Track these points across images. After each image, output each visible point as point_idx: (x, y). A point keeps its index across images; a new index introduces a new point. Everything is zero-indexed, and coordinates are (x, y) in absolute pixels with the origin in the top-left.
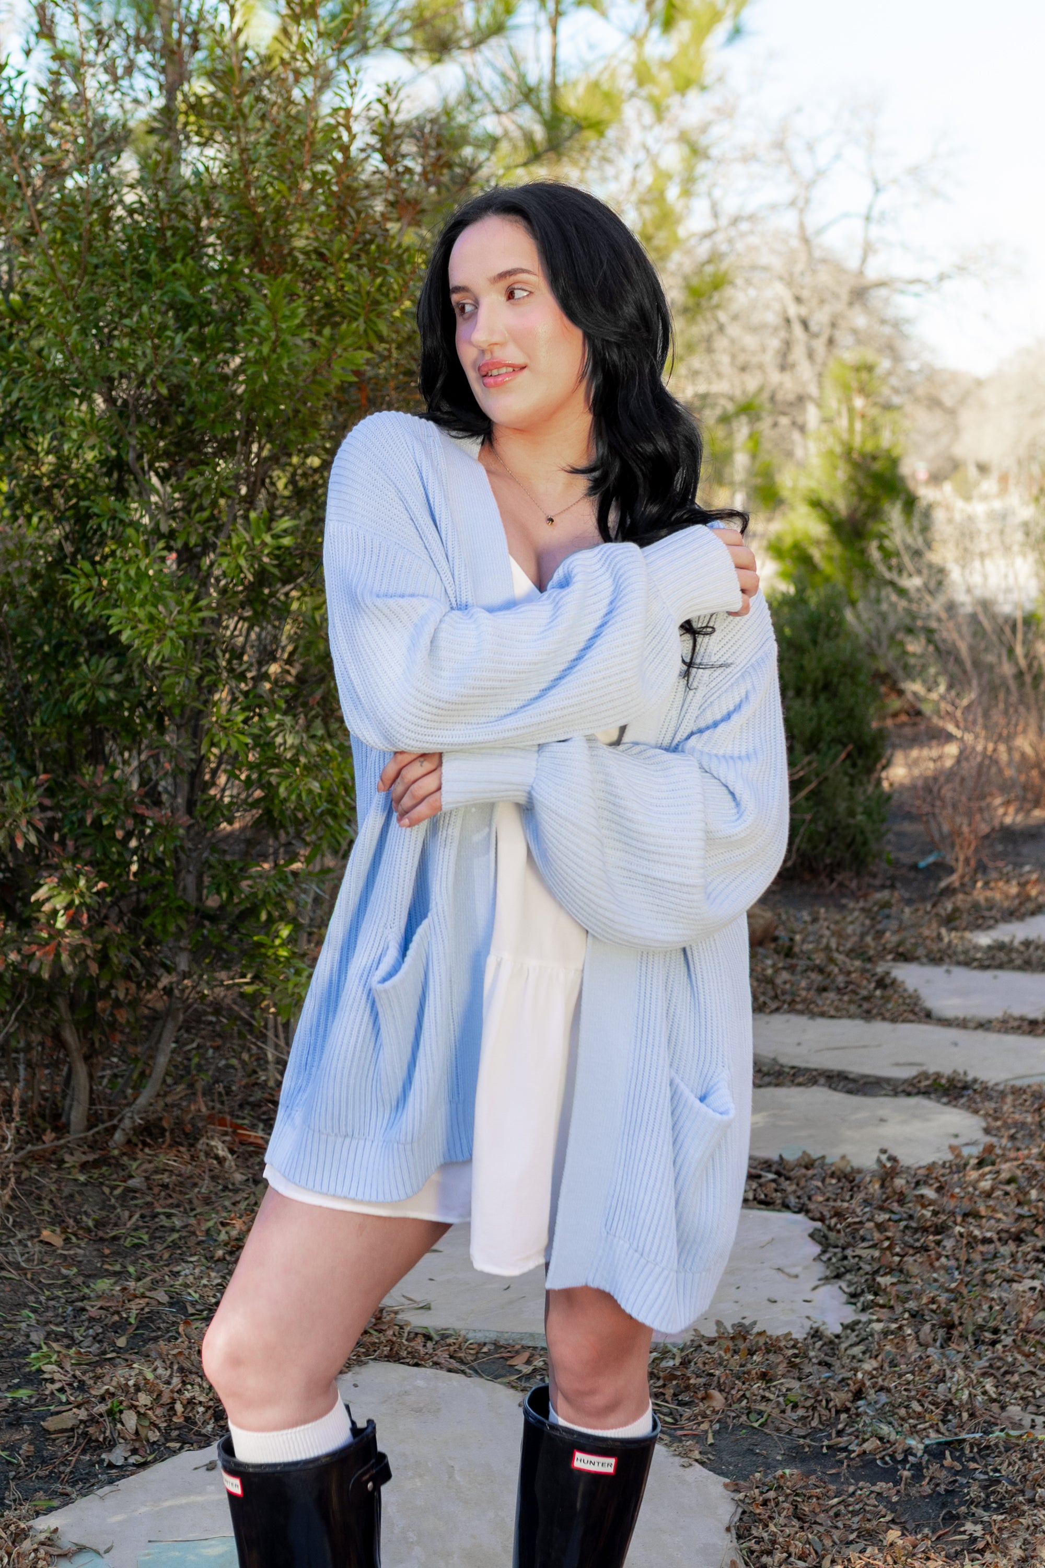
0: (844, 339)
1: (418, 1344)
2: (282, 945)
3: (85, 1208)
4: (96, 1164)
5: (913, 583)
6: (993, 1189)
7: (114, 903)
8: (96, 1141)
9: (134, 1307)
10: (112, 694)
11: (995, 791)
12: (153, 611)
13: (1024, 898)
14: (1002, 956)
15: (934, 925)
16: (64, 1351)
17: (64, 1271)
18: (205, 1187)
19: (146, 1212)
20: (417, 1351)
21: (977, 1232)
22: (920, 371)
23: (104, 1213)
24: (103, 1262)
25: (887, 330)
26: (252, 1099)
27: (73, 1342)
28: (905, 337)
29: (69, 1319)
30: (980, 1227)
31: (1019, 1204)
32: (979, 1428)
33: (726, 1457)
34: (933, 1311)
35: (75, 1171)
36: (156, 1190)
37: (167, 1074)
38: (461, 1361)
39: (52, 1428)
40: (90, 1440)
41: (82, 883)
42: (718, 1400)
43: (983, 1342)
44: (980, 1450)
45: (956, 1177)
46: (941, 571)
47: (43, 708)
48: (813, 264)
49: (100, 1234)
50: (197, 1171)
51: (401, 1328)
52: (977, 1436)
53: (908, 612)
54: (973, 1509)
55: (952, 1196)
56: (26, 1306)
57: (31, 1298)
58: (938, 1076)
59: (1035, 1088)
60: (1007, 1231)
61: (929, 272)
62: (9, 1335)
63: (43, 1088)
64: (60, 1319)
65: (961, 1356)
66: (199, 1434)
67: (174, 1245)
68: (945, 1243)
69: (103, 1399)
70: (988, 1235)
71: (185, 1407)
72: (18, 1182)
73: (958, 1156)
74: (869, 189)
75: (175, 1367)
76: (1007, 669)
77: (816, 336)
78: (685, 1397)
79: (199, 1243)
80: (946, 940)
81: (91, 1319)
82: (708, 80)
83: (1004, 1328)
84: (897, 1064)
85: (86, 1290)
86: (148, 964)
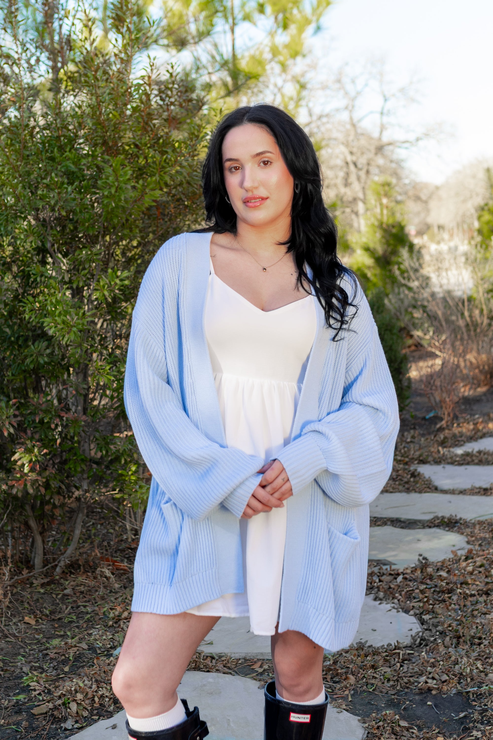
0: (374, 170)
1: (208, 661)
2: (132, 474)
3: (45, 605)
4: (48, 584)
5: (415, 284)
6: (473, 570)
7: (50, 459)
8: (47, 573)
9: (71, 652)
10: (46, 359)
11: (459, 380)
12: (65, 318)
13: (476, 430)
14: (469, 459)
15: (436, 446)
16: (40, 675)
17: (36, 636)
18: (102, 591)
19: (74, 605)
20: (208, 665)
21: (468, 592)
22: (410, 184)
23: (54, 607)
24: (55, 631)
25: (394, 165)
26: (120, 548)
27: (43, 671)
28: (402, 168)
29: (41, 660)
30: (469, 589)
31: (486, 577)
32: (476, 685)
33: (358, 707)
34: (450, 631)
35: (38, 587)
36: (78, 594)
37: (80, 538)
38: (229, 668)
39: (36, 713)
40: (55, 718)
41: (36, 450)
42: (352, 679)
43: (475, 644)
44: (477, 696)
45: (455, 565)
46: (428, 278)
47: (13, 367)
48: (358, 135)
49: (53, 617)
50: (97, 584)
51: (200, 654)
52: (475, 689)
53: (414, 298)
54: (476, 724)
55: (455, 575)
56: (19, 654)
57: (22, 650)
58: (443, 517)
59: (489, 521)
60: (482, 590)
61: (412, 137)
62: (13, 669)
63: (20, 548)
64: (36, 660)
65: (465, 651)
66: (107, 711)
67: (88, 620)
68: (453, 597)
69: (60, 697)
70: (473, 592)
71: (99, 699)
72: (12, 595)
73: (456, 555)
74: (382, 100)
75: (94, 680)
76: (461, 323)
77: (360, 169)
78: (336, 679)
79: (100, 619)
80: (442, 452)
81: (51, 659)
82: (305, 51)
83: (484, 636)
84: (424, 513)
85: (48, 645)
86: (68, 487)
